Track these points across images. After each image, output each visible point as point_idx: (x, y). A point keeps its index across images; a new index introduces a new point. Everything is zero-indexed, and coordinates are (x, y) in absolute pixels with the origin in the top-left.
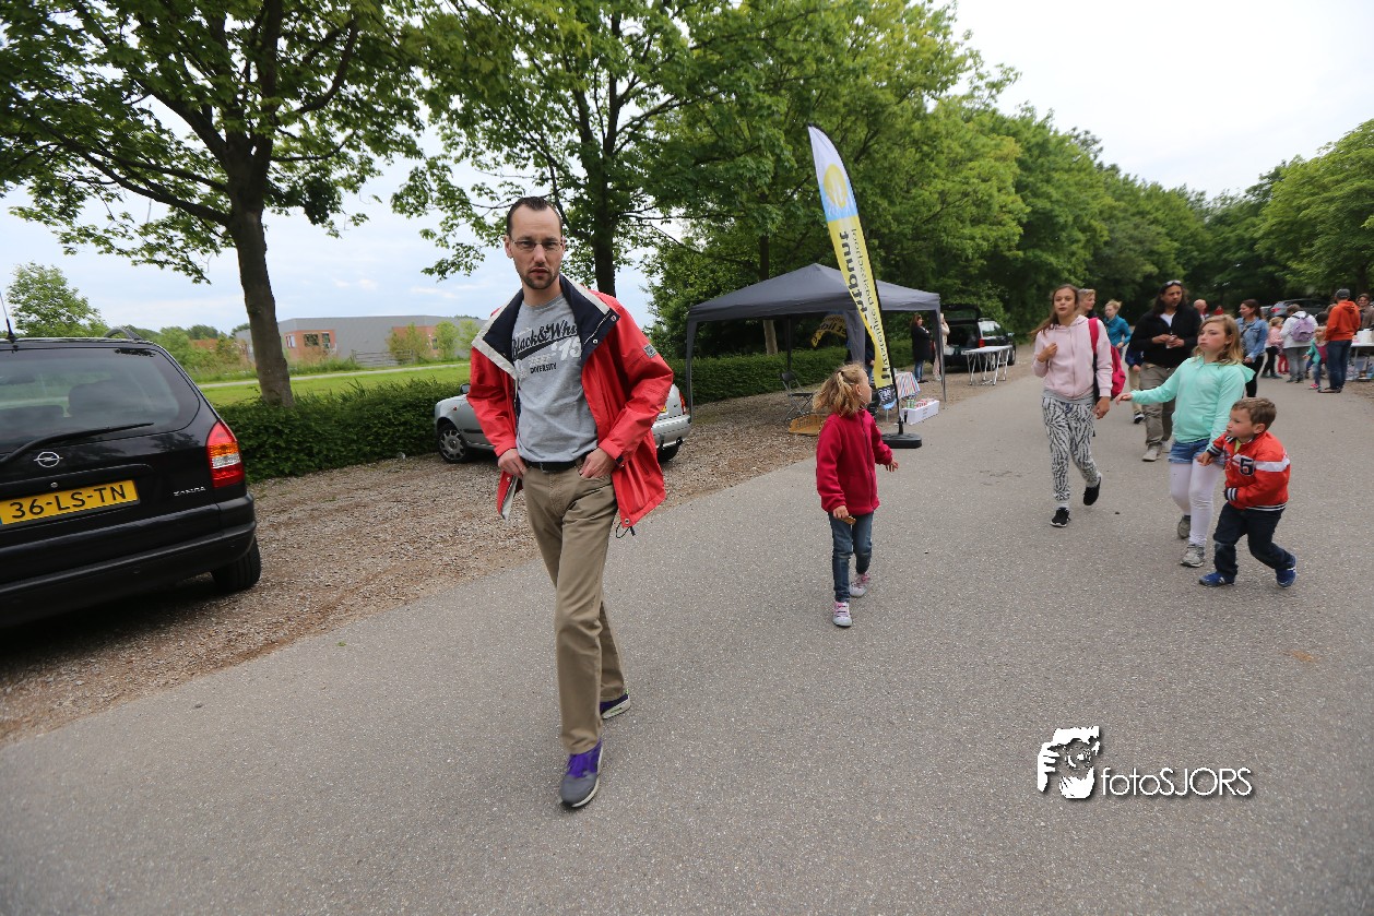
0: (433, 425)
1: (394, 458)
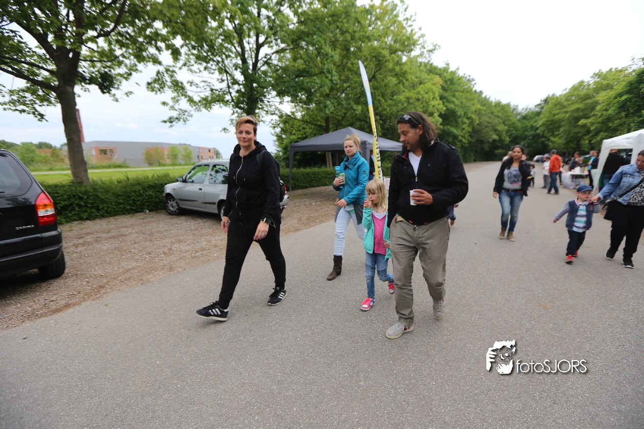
0: (163, 197)
1: (143, 212)
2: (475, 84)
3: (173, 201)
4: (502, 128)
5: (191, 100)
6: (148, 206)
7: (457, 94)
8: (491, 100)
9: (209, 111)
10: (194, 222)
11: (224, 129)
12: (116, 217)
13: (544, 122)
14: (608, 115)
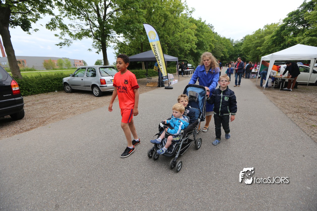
2: (214, 29)
3: (68, 86)
4: (225, 50)
5: (71, 34)
7: (204, 33)
8: (221, 37)
9: (80, 40)
10: (80, 95)
11: (89, 50)
12: (39, 94)
13: (243, 48)
14: (269, 45)
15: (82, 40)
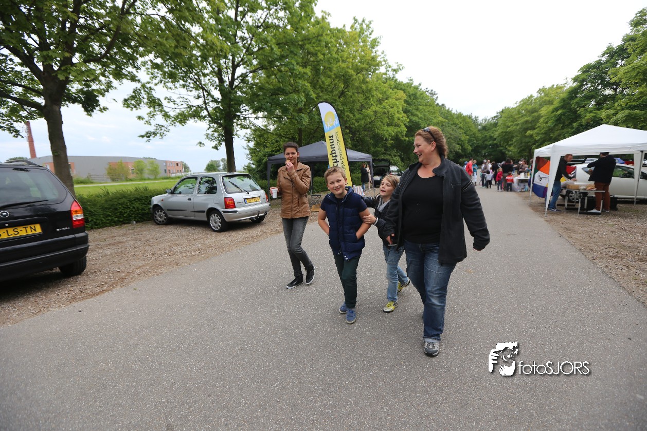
1: (130, 223)
2: (437, 97)
3: (161, 211)
4: (464, 137)
5: (166, 116)
6: (135, 218)
7: (420, 107)
8: (453, 112)
9: (183, 125)
10: (184, 230)
11: (200, 143)
12: (105, 229)
13: (499, 134)
14: (549, 127)
15: (186, 125)
